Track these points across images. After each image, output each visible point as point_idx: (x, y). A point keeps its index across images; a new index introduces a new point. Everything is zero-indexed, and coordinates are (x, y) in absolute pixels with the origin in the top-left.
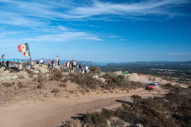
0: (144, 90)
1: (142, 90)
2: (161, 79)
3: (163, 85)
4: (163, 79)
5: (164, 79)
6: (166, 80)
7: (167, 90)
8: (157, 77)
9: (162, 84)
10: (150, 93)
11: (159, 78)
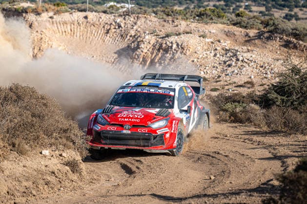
0: (73, 165)
1: (55, 164)
2: (227, 44)
3: (252, 98)
4: (249, 41)
5: (259, 36)
6: (276, 44)
7: (290, 140)
8: (194, 25)
9: (245, 91)
10: (138, 184)
11: (215, 28)
